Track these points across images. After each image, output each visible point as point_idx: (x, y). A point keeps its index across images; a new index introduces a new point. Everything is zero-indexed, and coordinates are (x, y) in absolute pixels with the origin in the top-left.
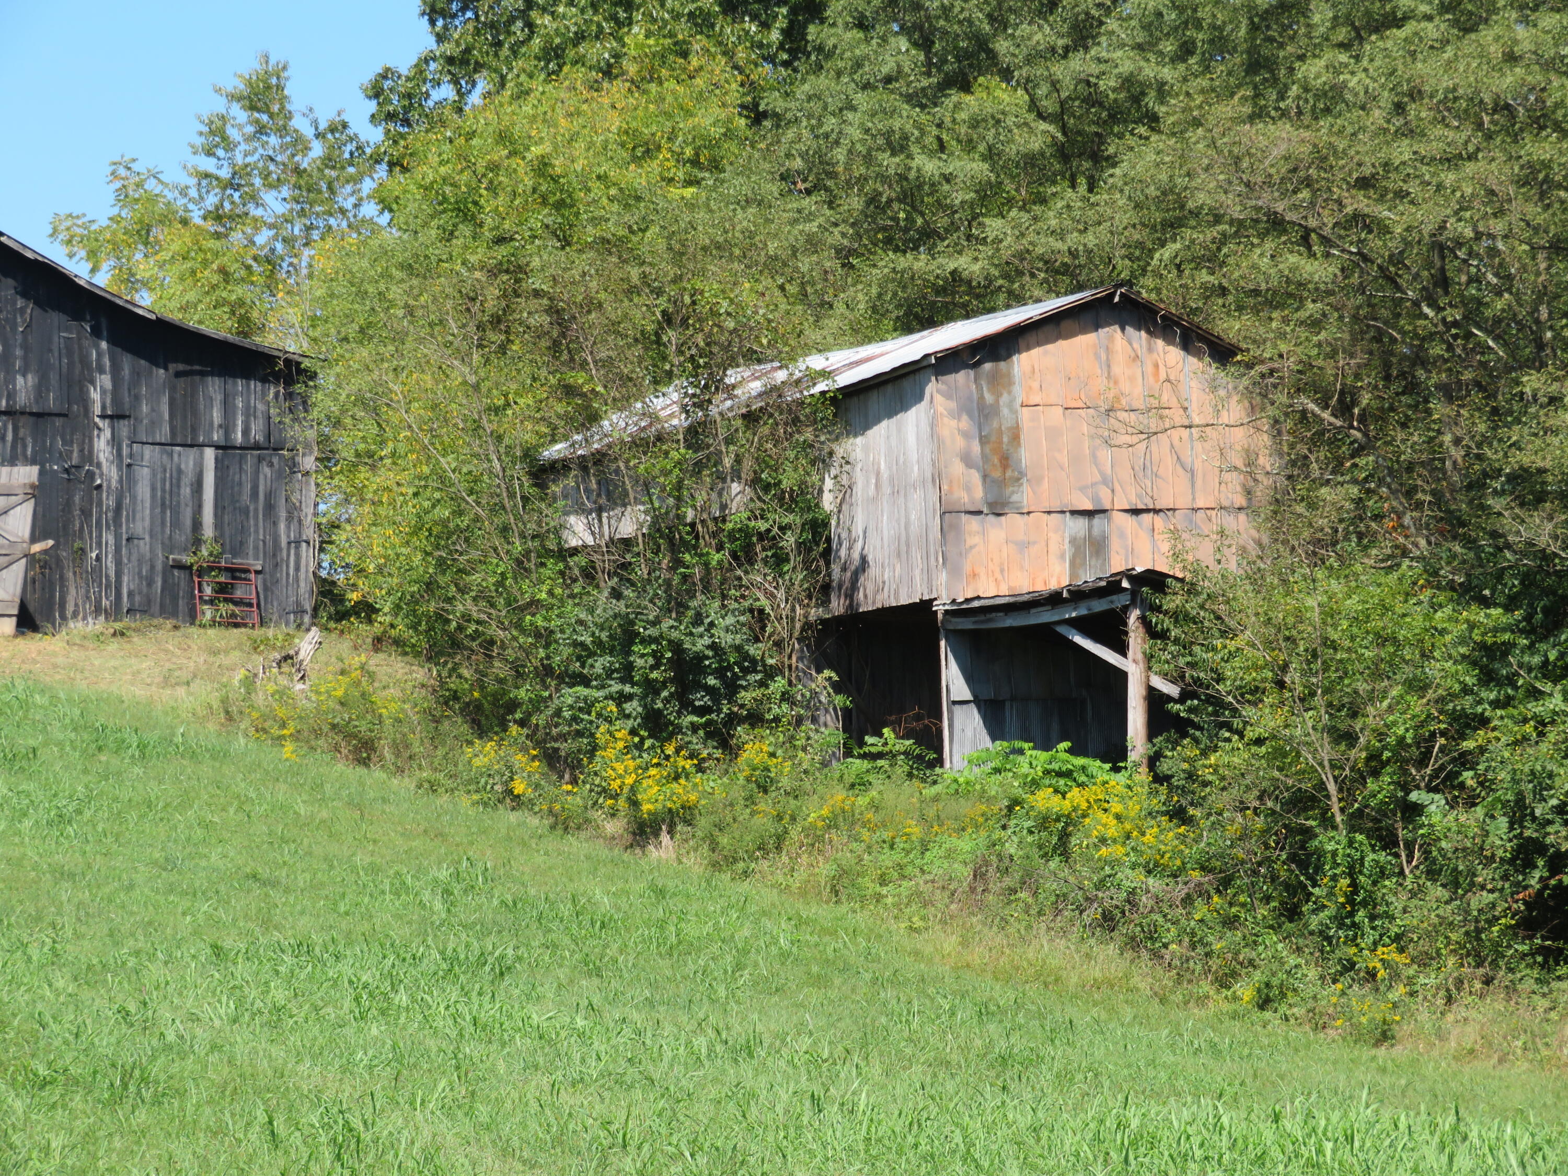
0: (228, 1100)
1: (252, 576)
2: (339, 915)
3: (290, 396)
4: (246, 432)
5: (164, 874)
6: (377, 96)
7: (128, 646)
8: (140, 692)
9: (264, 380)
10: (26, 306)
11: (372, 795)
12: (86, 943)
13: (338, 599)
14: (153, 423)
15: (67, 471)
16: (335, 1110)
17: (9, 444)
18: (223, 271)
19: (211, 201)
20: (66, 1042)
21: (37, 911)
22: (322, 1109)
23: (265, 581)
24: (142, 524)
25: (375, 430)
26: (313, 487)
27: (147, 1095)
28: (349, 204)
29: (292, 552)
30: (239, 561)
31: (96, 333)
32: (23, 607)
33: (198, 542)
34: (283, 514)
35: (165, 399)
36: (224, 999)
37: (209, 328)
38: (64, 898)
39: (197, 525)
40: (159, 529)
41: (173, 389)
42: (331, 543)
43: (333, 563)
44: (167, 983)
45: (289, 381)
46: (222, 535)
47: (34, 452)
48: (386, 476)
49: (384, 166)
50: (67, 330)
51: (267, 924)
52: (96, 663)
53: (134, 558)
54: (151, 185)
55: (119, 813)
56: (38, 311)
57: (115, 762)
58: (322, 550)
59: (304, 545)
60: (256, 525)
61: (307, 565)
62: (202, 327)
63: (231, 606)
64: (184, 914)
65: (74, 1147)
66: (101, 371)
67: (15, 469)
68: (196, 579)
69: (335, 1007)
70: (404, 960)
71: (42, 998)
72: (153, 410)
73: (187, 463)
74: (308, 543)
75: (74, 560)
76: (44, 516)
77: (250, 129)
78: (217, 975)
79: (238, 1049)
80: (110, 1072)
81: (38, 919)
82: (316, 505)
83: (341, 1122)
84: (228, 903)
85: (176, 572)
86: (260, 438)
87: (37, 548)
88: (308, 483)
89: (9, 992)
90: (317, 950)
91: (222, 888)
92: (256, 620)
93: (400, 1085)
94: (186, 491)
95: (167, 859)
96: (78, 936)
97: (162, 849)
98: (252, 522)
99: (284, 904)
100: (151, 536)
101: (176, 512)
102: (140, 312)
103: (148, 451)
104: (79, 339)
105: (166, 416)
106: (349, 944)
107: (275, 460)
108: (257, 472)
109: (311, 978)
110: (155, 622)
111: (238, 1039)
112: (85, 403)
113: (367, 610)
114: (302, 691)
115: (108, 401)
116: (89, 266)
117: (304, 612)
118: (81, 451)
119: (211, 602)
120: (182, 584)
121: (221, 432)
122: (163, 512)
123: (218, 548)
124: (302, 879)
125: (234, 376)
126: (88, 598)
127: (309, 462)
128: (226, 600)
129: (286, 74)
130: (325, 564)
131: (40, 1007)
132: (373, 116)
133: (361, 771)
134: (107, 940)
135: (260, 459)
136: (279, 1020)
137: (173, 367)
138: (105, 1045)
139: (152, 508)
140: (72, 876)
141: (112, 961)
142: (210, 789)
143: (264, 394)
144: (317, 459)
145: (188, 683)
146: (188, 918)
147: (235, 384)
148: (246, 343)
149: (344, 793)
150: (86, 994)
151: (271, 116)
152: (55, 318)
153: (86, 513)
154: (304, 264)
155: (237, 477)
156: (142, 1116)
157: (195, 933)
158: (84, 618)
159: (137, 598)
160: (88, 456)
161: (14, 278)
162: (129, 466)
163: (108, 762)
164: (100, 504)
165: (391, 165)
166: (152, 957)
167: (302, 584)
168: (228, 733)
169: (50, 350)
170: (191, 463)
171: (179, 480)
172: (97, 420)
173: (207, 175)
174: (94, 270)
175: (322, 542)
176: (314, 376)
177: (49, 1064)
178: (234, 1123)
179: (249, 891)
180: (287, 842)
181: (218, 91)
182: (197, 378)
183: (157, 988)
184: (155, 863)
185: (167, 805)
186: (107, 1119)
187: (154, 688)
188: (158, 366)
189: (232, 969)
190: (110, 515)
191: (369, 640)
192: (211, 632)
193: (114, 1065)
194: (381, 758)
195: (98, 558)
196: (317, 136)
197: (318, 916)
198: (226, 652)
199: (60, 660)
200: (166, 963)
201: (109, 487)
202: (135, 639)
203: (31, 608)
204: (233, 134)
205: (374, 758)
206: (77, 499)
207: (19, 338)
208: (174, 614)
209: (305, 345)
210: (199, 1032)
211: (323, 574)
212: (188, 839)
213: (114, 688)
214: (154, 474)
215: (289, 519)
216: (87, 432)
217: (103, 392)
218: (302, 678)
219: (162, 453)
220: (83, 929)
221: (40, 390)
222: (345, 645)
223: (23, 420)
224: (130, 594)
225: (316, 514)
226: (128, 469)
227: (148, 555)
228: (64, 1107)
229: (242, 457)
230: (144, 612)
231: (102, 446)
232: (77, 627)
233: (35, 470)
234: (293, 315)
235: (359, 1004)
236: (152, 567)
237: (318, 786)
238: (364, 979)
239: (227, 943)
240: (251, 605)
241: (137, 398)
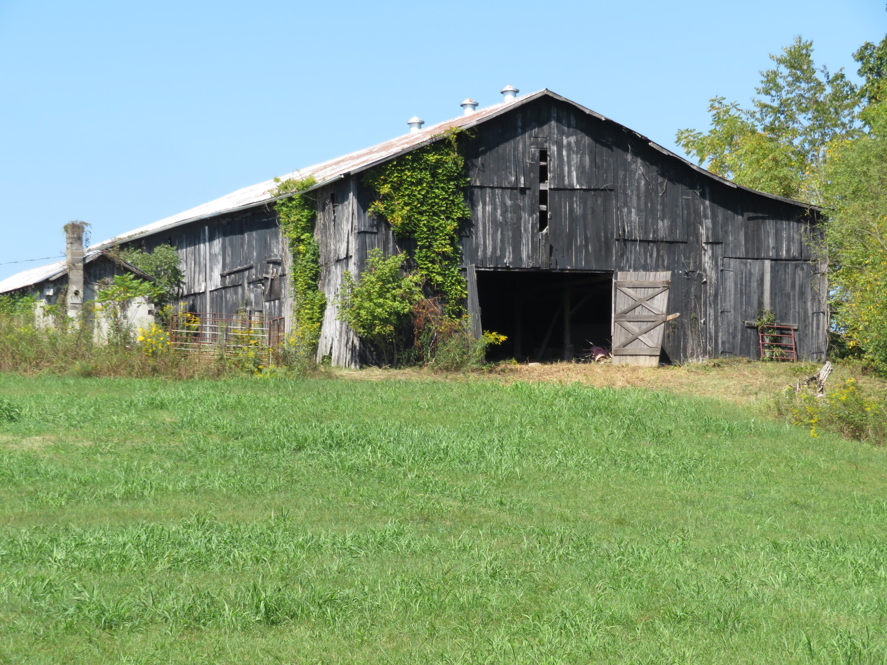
0: (784, 630)
1: (792, 332)
2: (844, 525)
3: (813, 230)
4: (788, 251)
5: (744, 501)
6: (861, 59)
7: (722, 372)
8: (730, 399)
9: (799, 221)
10: (664, 182)
11: (862, 456)
12: (701, 540)
13: (842, 345)
14: (735, 246)
15: (687, 274)
16: (846, 637)
17: (654, 259)
18: (774, 159)
19: (768, 120)
20: (692, 597)
21: (673, 522)
22: (838, 636)
23: (799, 335)
24: (729, 304)
25: (862, 249)
26: (826, 282)
27: (739, 626)
28: (846, 120)
29: (815, 318)
30: (785, 324)
31: (703, 196)
32: (663, 351)
33: (761, 313)
34: (810, 297)
35: (742, 233)
36: (780, 573)
37: (765, 193)
38: (688, 515)
39: (761, 304)
40: (739, 306)
41: (747, 227)
42: (837, 313)
43: (838, 324)
44: (748, 564)
45: (813, 222)
46: (775, 309)
47: (669, 264)
48: (869, 275)
49: (866, 99)
50: (687, 194)
51: (804, 530)
52: (704, 382)
53: (725, 323)
54: (733, 112)
55: (718, 467)
56: (670, 184)
57: (716, 438)
58: (832, 317)
59: (822, 314)
60: (794, 303)
61: (823, 326)
62: (763, 192)
63: (780, 350)
64: (756, 524)
65: (698, 656)
66: (706, 217)
67: (658, 273)
68: (760, 335)
69: (843, 578)
70: (882, 551)
71: (678, 572)
72: (735, 239)
73: (755, 269)
74: (824, 313)
75: (691, 324)
76: (674, 299)
77: (790, 79)
78: (776, 559)
79: (790, 601)
80: (718, 613)
81: (674, 527)
82: (828, 292)
83: (849, 643)
84: (781, 518)
85: (749, 330)
86: (796, 254)
87: (670, 317)
88: (824, 280)
89: (659, 568)
90: (832, 546)
91: (778, 510)
92: (795, 357)
93: (882, 622)
94: (754, 285)
95: (746, 493)
96: (697, 537)
97: (743, 488)
98: (792, 302)
99: (813, 519)
100: (735, 310)
101: (749, 297)
102: (728, 184)
103: (732, 262)
104: (693, 200)
105: (743, 242)
106: (851, 541)
107: (805, 267)
108: (794, 274)
109: (829, 560)
110: (737, 359)
111: (789, 595)
112: (697, 235)
113: (858, 352)
114: (822, 397)
115: (710, 234)
116: (699, 158)
117: (822, 352)
118: (695, 262)
119: (769, 347)
120: (752, 337)
121: (774, 251)
122: (742, 297)
123: (772, 317)
124: (823, 505)
125: (781, 219)
126: (699, 345)
127: (824, 268)
128: (777, 346)
129: (811, 48)
130: (834, 325)
131: (676, 576)
132: (859, 70)
133: (856, 443)
134: (713, 539)
135: (796, 266)
136: (812, 585)
137: (747, 215)
138: (714, 598)
139: (735, 295)
140: (692, 503)
141: (716, 551)
142: (770, 453)
143: (798, 229)
144: (829, 266)
145: (756, 394)
146: (758, 526)
147: (782, 224)
148: (788, 200)
149: (846, 456)
150: (702, 569)
151: (803, 71)
152: (680, 188)
153: (698, 298)
154: (821, 155)
155: (783, 277)
156: (736, 639)
157: (762, 535)
158: (697, 357)
159: (727, 345)
160: (699, 265)
161: (657, 166)
162: (722, 271)
163: (711, 438)
164: (706, 292)
165: (870, 98)
166: (739, 549)
167: (821, 337)
168: (780, 422)
169: (677, 206)
170: (757, 269)
171: (750, 278)
172: (704, 245)
173: (766, 106)
174: (701, 160)
175: (831, 313)
176: (826, 219)
177: (683, 609)
178: (788, 644)
179: (793, 511)
180: (814, 484)
181: (772, 57)
182: (760, 221)
183: (742, 566)
184: (739, 495)
185: (746, 462)
186: (716, 640)
187: (737, 396)
188: (738, 214)
189: (784, 555)
190: (711, 298)
191: (860, 369)
192: (769, 364)
193: (719, 610)
194: (867, 436)
195: (705, 323)
196: (829, 82)
197: (833, 526)
198: (778, 376)
199: (684, 380)
200: (747, 552)
201: (711, 283)
202: (726, 369)
203: (667, 351)
204: (781, 82)
205: (863, 435)
206: (693, 290)
207: (660, 199)
208: (748, 354)
209: (821, 201)
210: (767, 591)
211: (832, 330)
212: (758, 482)
213: (714, 396)
214: (736, 275)
215: (813, 300)
216: (698, 252)
217: (707, 229)
218: (822, 390)
219: (741, 263)
220: (699, 533)
221: (672, 228)
222: (846, 371)
223: (662, 246)
224: (723, 343)
225: (828, 298)
226: (722, 272)
227: (733, 321)
228: (692, 633)
229: (786, 266)
230: (730, 353)
231: (707, 259)
232: (693, 362)
233: (669, 273)
234: (815, 185)
235: (857, 576)
236: (736, 328)
237: (831, 453)
238: (860, 562)
239: (781, 541)
240: (791, 349)
241: (726, 232)
